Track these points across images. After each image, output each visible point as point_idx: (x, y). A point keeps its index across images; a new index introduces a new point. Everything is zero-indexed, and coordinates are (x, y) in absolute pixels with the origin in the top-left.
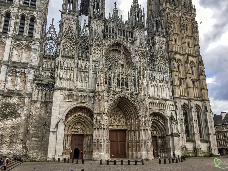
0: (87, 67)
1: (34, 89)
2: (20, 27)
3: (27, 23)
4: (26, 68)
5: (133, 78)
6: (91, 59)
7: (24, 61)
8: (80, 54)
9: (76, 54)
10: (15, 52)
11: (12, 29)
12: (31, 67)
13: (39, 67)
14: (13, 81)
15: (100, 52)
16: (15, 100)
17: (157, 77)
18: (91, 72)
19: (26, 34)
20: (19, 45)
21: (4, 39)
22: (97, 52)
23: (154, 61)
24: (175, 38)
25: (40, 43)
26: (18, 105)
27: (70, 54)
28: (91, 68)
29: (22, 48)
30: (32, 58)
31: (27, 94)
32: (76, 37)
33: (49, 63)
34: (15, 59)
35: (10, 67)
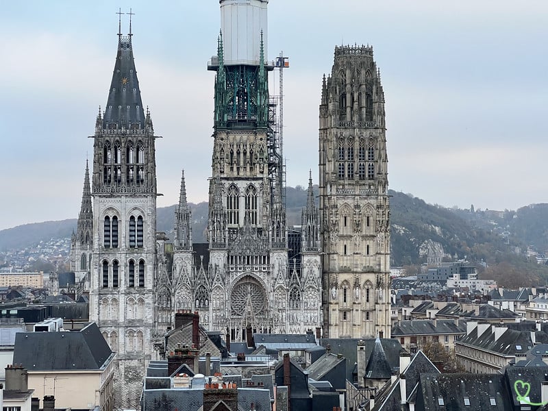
0: (206, 319)
1: (152, 350)
2: (130, 276)
3: (137, 269)
4: (142, 326)
5: (263, 327)
6: (211, 309)
7: (138, 318)
8: (197, 304)
9: (193, 305)
10: (129, 308)
11: (123, 282)
12: (146, 326)
13: (155, 322)
14: (131, 341)
15: (222, 296)
16: (134, 363)
17: (301, 318)
18: (211, 324)
19: (137, 284)
20: (131, 300)
21: (117, 296)
22: (218, 297)
23: (299, 295)
24: (345, 243)
25: (153, 293)
26: (139, 367)
27: (186, 306)
28: (211, 319)
29: (136, 303)
30: (147, 314)
31: (147, 356)
32: (191, 282)
33: (164, 316)
34: (130, 316)
35: (127, 327)
